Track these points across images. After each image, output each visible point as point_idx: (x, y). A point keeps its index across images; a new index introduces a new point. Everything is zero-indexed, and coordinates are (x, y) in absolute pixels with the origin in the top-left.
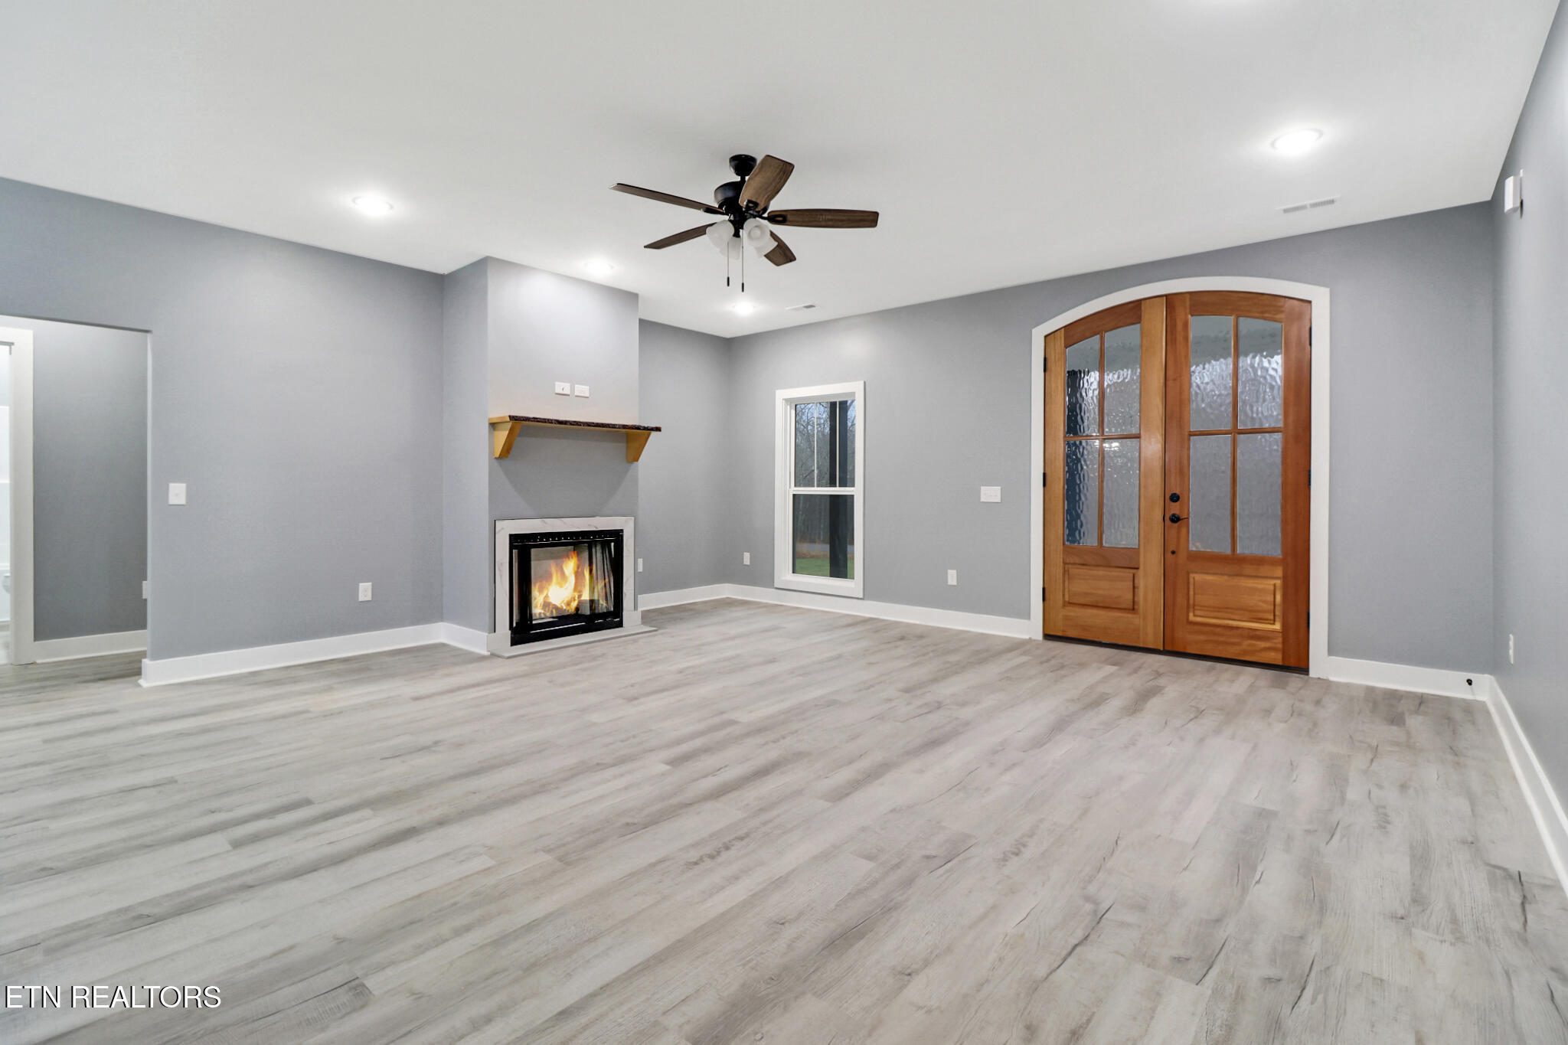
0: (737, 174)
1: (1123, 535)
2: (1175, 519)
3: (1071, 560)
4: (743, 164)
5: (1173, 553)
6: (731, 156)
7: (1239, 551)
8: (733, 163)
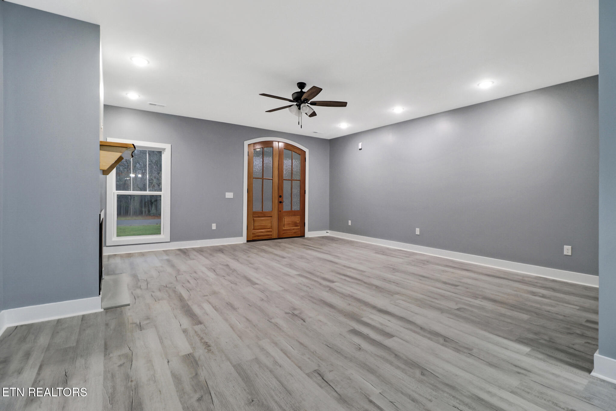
0: (300, 88)
1: (268, 207)
2: (281, 202)
3: (254, 216)
4: (301, 85)
5: (280, 211)
6: (298, 82)
7: (293, 210)
8: (299, 85)
